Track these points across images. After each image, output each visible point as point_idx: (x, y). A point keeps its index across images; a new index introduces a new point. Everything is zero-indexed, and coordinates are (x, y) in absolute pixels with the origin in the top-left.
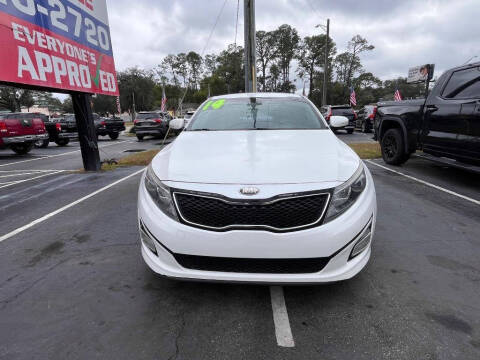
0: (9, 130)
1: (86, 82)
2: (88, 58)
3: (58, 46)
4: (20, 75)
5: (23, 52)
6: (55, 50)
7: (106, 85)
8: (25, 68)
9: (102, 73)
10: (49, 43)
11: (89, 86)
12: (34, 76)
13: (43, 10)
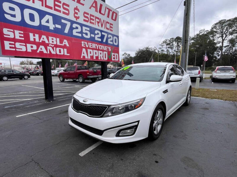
0: (89, 74)
1: (105, 58)
2: (108, 49)
3: (96, 47)
4: (82, 57)
5: (84, 50)
6: (95, 48)
7: (114, 58)
8: (84, 55)
9: (113, 54)
10: (93, 46)
11: (107, 59)
12: (86, 57)
13: (93, 36)
